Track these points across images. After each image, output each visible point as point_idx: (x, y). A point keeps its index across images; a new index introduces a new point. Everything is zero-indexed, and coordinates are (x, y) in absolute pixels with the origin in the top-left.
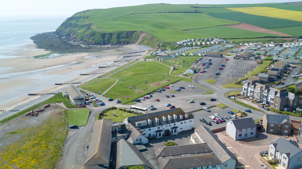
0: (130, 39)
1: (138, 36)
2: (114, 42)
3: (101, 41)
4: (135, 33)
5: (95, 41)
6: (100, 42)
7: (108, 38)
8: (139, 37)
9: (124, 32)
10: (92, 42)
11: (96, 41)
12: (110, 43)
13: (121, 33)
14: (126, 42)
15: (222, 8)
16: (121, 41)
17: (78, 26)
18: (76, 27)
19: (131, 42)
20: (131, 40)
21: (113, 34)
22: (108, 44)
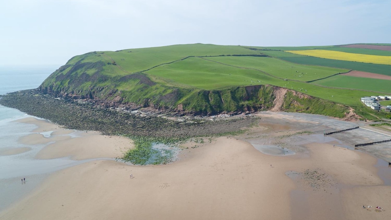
0: (256, 102)
1: (272, 95)
2: (230, 107)
3: (206, 106)
4: (262, 88)
5: (192, 108)
6: (205, 110)
7: (217, 100)
8: (275, 97)
9: (238, 88)
10: (184, 110)
11: (195, 107)
12: (223, 111)
13: (235, 91)
14: (252, 107)
15: (280, 50)
16: (243, 105)
17: (110, 80)
18: (106, 80)
19: (261, 107)
20: (258, 103)
21: (221, 91)
22: (220, 112)
